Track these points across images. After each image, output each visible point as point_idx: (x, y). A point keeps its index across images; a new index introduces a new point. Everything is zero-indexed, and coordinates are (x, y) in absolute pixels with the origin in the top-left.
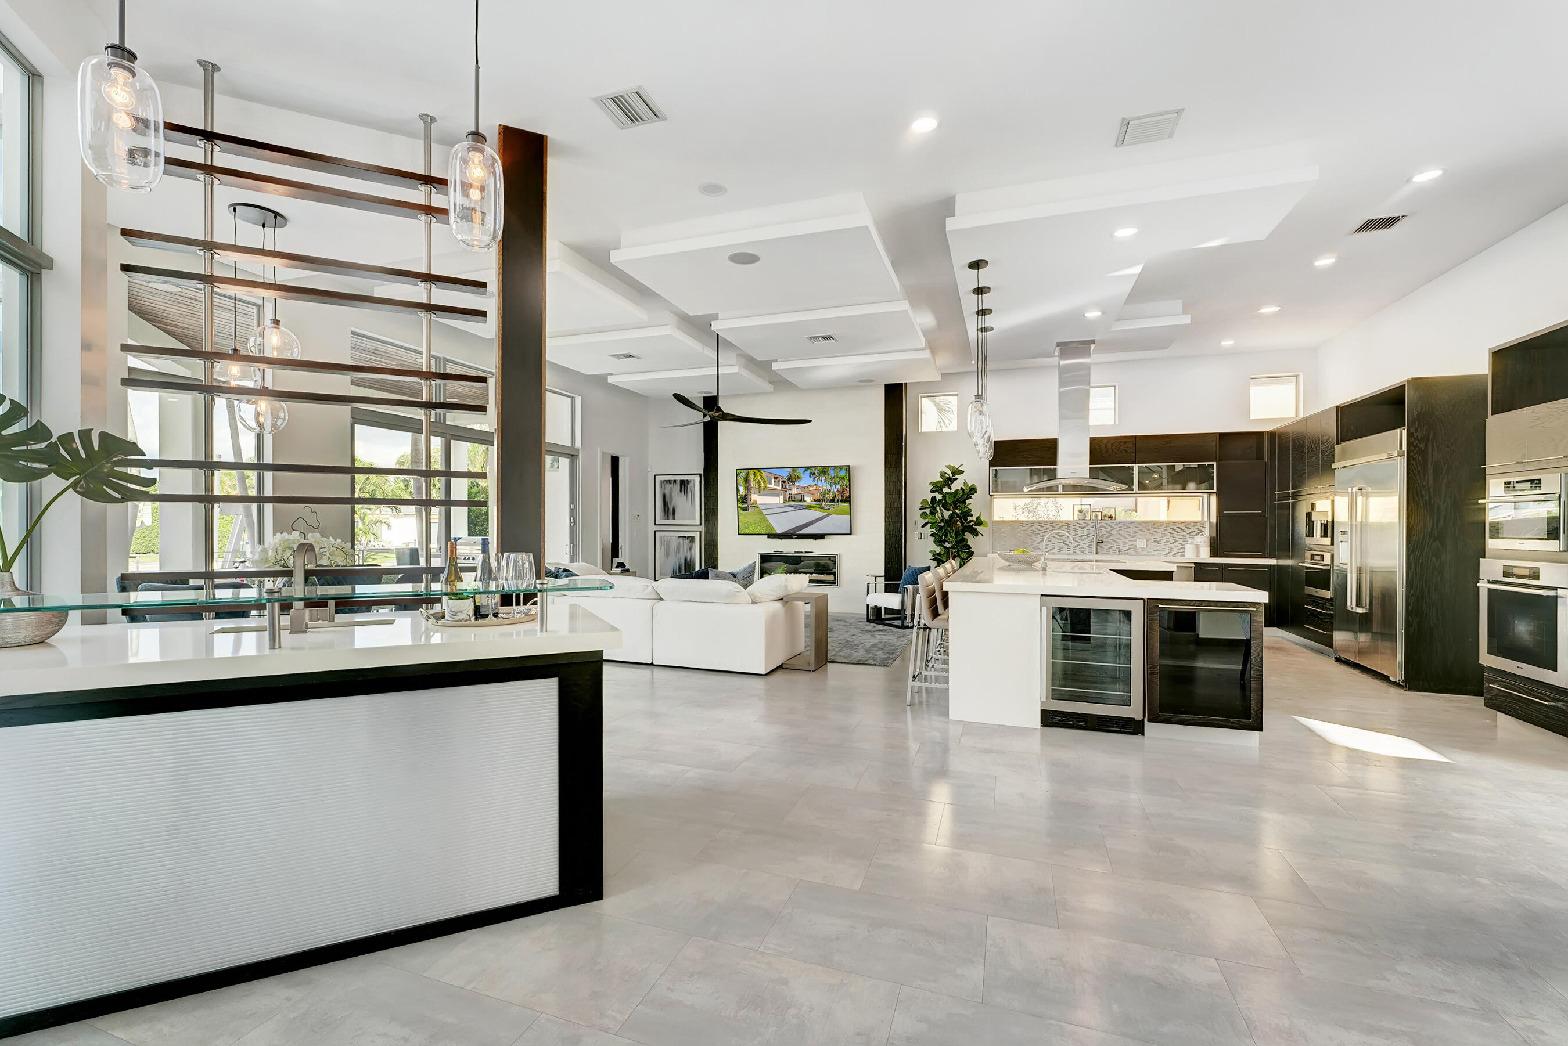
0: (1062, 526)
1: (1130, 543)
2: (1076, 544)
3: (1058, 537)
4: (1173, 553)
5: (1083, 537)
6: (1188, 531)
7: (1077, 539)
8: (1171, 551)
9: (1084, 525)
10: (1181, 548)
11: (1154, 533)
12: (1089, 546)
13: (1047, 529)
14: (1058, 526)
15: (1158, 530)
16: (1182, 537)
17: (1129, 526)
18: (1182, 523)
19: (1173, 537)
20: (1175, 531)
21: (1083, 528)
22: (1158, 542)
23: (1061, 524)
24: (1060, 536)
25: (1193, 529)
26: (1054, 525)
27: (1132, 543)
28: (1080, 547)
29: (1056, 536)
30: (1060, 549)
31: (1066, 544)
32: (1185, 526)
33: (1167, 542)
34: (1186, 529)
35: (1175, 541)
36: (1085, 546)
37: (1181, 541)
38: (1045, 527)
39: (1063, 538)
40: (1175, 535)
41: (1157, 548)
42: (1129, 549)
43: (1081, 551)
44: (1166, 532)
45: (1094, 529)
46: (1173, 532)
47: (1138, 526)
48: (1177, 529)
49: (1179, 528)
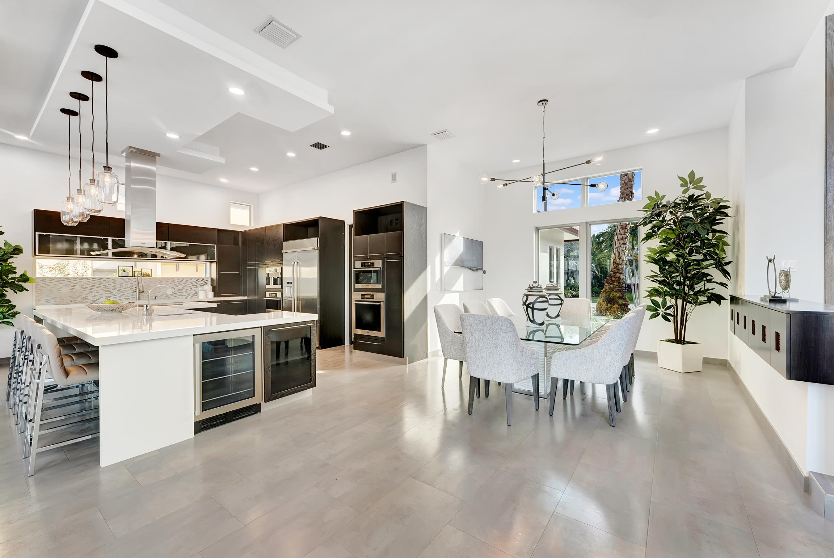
0: (109, 282)
1: (163, 292)
2: (121, 294)
3: (106, 289)
4: (190, 296)
5: (127, 289)
6: (199, 283)
7: (122, 291)
8: (189, 295)
9: (127, 280)
10: (195, 293)
11: (179, 285)
12: (132, 295)
13: (95, 283)
14: (106, 282)
15: (181, 283)
16: (195, 287)
17: (162, 281)
18: (195, 278)
19: (190, 287)
20: (192, 283)
21: (127, 282)
22: (181, 290)
23: (108, 280)
24: (107, 289)
25: (202, 282)
26: (102, 280)
27: (164, 291)
28: (124, 296)
29: (104, 289)
30: (107, 298)
31: (112, 294)
32: (197, 280)
33: (186, 290)
34: (198, 282)
35: (192, 289)
36: (129, 295)
37: (195, 289)
38: (93, 282)
39: (110, 290)
40: (191, 286)
41: (181, 294)
42: (162, 295)
43: (126, 299)
44: (186, 284)
45: (136, 283)
46: (190, 284)
47: (168, 280)
48: (193, 282)
49: (194, 281)
